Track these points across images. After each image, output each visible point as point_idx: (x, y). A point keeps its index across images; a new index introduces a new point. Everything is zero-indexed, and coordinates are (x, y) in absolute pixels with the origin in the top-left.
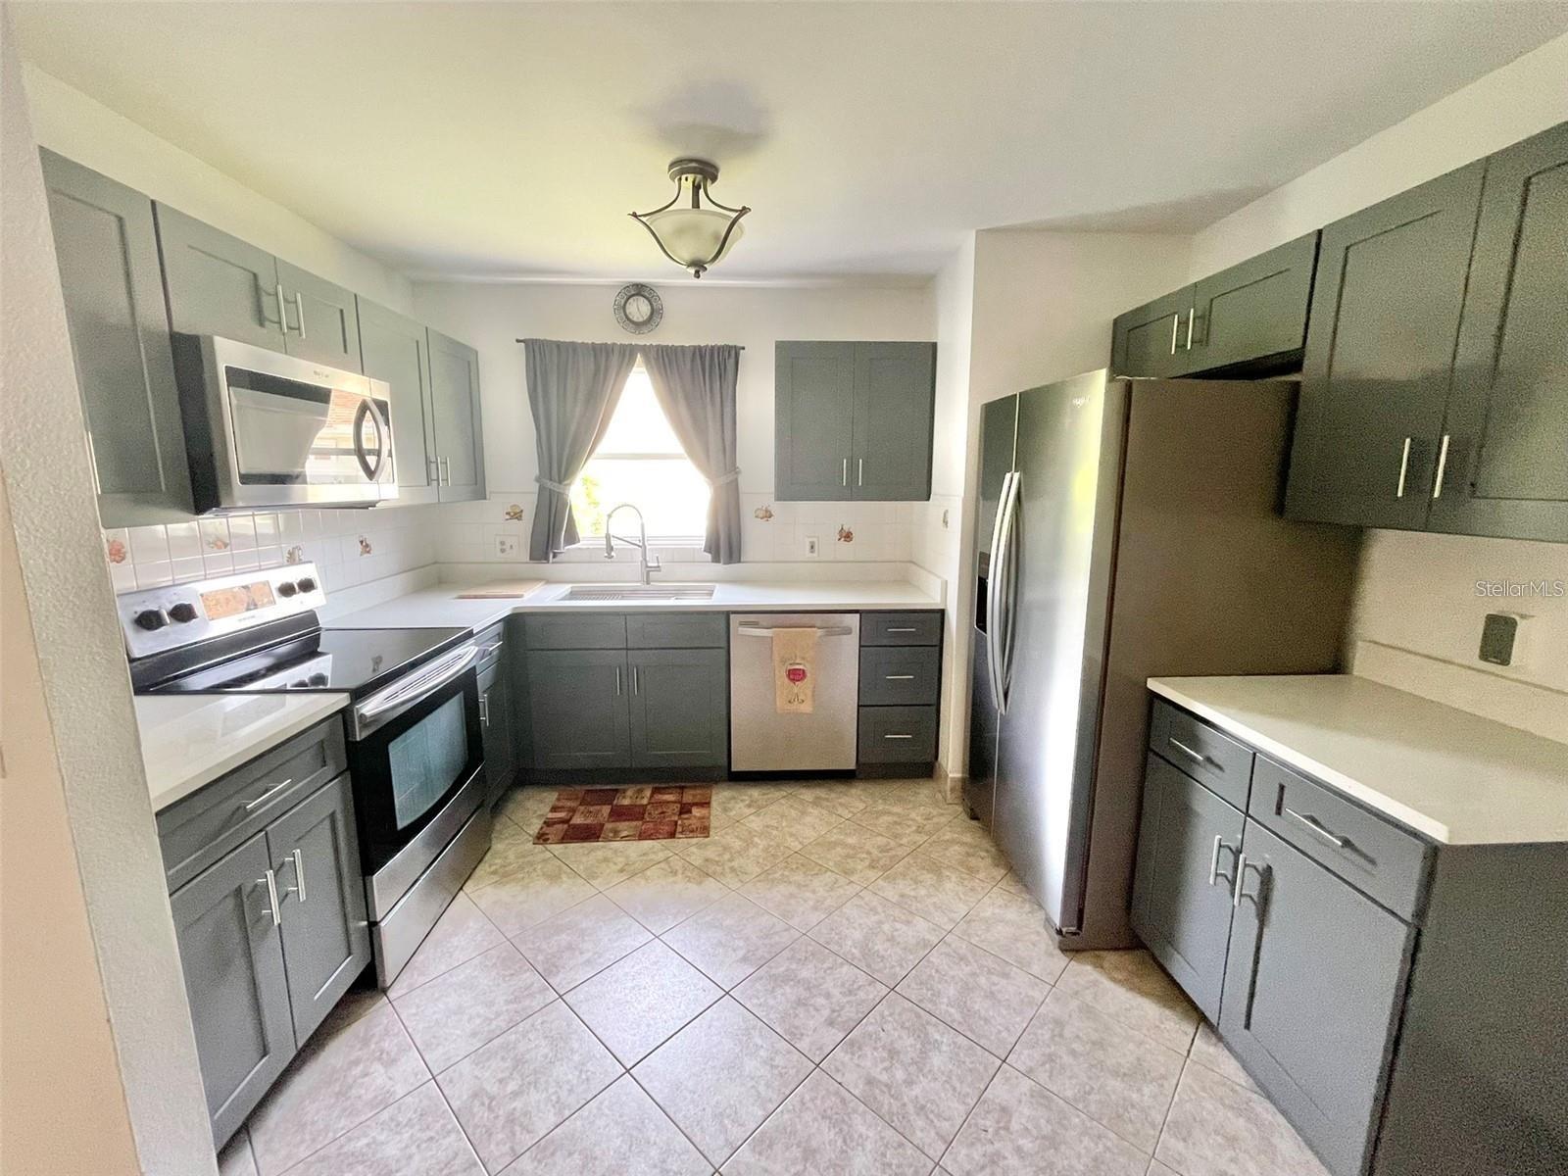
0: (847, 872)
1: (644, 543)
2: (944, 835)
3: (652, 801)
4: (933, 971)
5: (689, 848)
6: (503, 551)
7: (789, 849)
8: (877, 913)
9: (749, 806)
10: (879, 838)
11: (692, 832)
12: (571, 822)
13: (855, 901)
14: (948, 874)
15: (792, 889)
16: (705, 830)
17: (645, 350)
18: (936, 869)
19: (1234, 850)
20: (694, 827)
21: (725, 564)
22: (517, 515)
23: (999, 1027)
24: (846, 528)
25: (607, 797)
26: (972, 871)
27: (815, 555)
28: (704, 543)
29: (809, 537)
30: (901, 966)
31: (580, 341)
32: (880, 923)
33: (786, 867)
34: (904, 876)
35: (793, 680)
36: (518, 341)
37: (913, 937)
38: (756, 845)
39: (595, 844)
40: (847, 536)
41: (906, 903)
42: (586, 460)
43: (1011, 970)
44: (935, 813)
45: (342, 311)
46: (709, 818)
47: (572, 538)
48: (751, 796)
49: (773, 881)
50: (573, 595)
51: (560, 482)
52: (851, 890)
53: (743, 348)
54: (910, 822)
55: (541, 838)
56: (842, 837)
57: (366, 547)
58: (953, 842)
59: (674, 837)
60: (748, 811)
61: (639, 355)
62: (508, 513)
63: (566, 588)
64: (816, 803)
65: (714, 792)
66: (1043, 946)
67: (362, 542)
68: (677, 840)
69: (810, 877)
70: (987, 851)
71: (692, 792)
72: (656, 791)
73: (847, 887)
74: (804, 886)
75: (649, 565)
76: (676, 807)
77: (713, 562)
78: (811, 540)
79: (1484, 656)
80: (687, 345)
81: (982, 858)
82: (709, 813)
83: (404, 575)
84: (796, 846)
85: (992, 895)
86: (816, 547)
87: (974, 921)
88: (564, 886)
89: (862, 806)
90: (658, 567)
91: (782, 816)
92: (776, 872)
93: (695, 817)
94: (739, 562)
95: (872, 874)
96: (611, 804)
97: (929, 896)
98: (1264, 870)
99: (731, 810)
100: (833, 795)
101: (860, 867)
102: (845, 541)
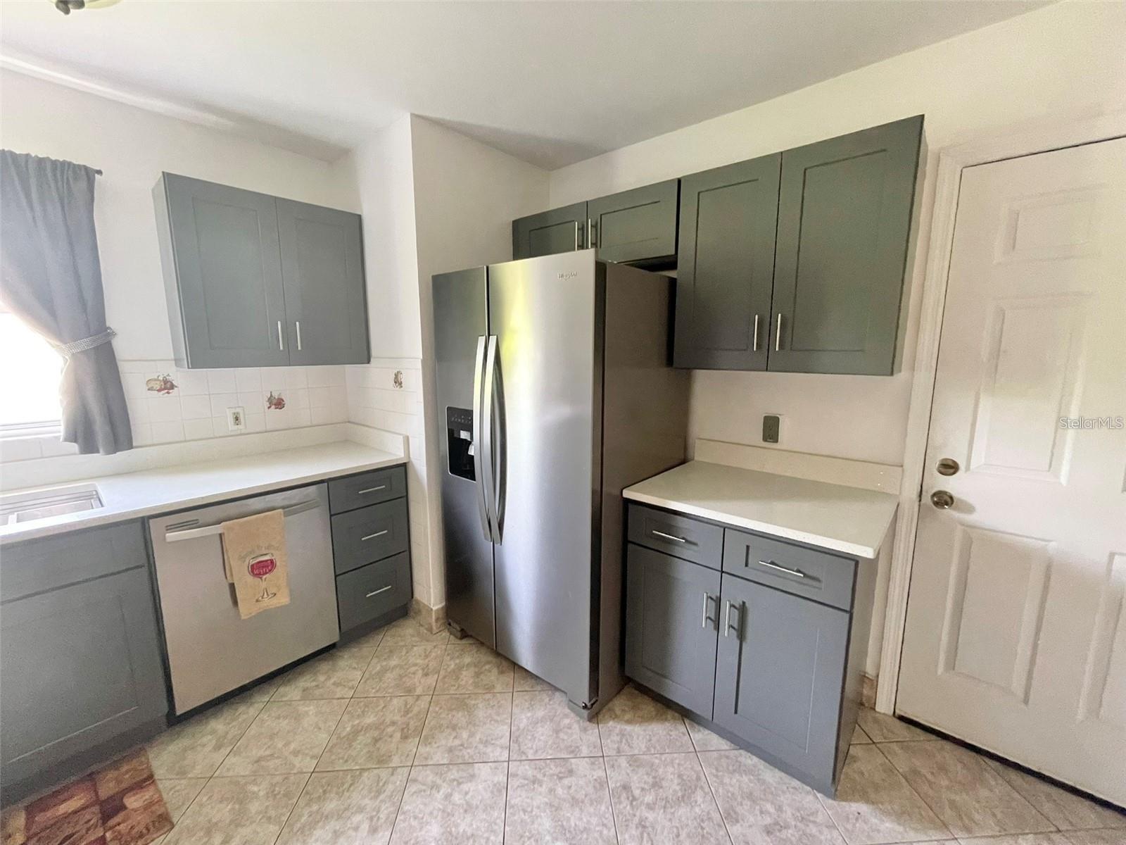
0: (382, 761)
2: (448, 666)
3: (34, 829)
4: (521, 813)
7: (302, 773)
8: (438, 788)
9: (218, 747)
10: (395, 701)
13: (413, 788)
14: (473, 702)
15: (334, 824)
16: (163, 821)
18: (461, 703)
19: (715, 598)
20: (141, 828)
21: (108, 452)
23: (597, 829)
24: (276, 395)
26: (489, 689)
27: (241, 426)
28: (62, 429)
29: (230, 409)
30: (493, 831)
32: (448, 797)
33: (311, 800)
34: (440, 727)
37: (485, 789)
38: (255, 795)
40: (279, 404)
41: (458, 757)
43: (571, 764)
46: (160, 800)
48: (214, 732)
49: (302, 829)
52: (399, 779)
53: (100, 172)
54: (413, 669)
56: (357, 722)
58: (460, 668)
60: (218, 757)
64: (307, 695)
65: (151, 756)
66: (576, 726)
69: (346, 794)
70: (488, 663)
71: (112, 774)
72: (31, 811)
73: (393, 778)
74: (346, 809)
76: (93, 815)
77: (82, 453)
78: (234, 411)
79: (765, 439)
81: (490, 671)
82: (158, 791)
84: (310, 764)
85: (517, 702)
86: (241, 417)
87: (519, 736)
89: (358, 674)
91: (271, 737)
92: (300, 816)
93: (135, 810)
94: (131, 447)
95: (411, 745)
97: (472, 735)
98: (740, 606)
99: (193, 767)
100: (322, 678)
101: (393, 746)
102: (276, 408)
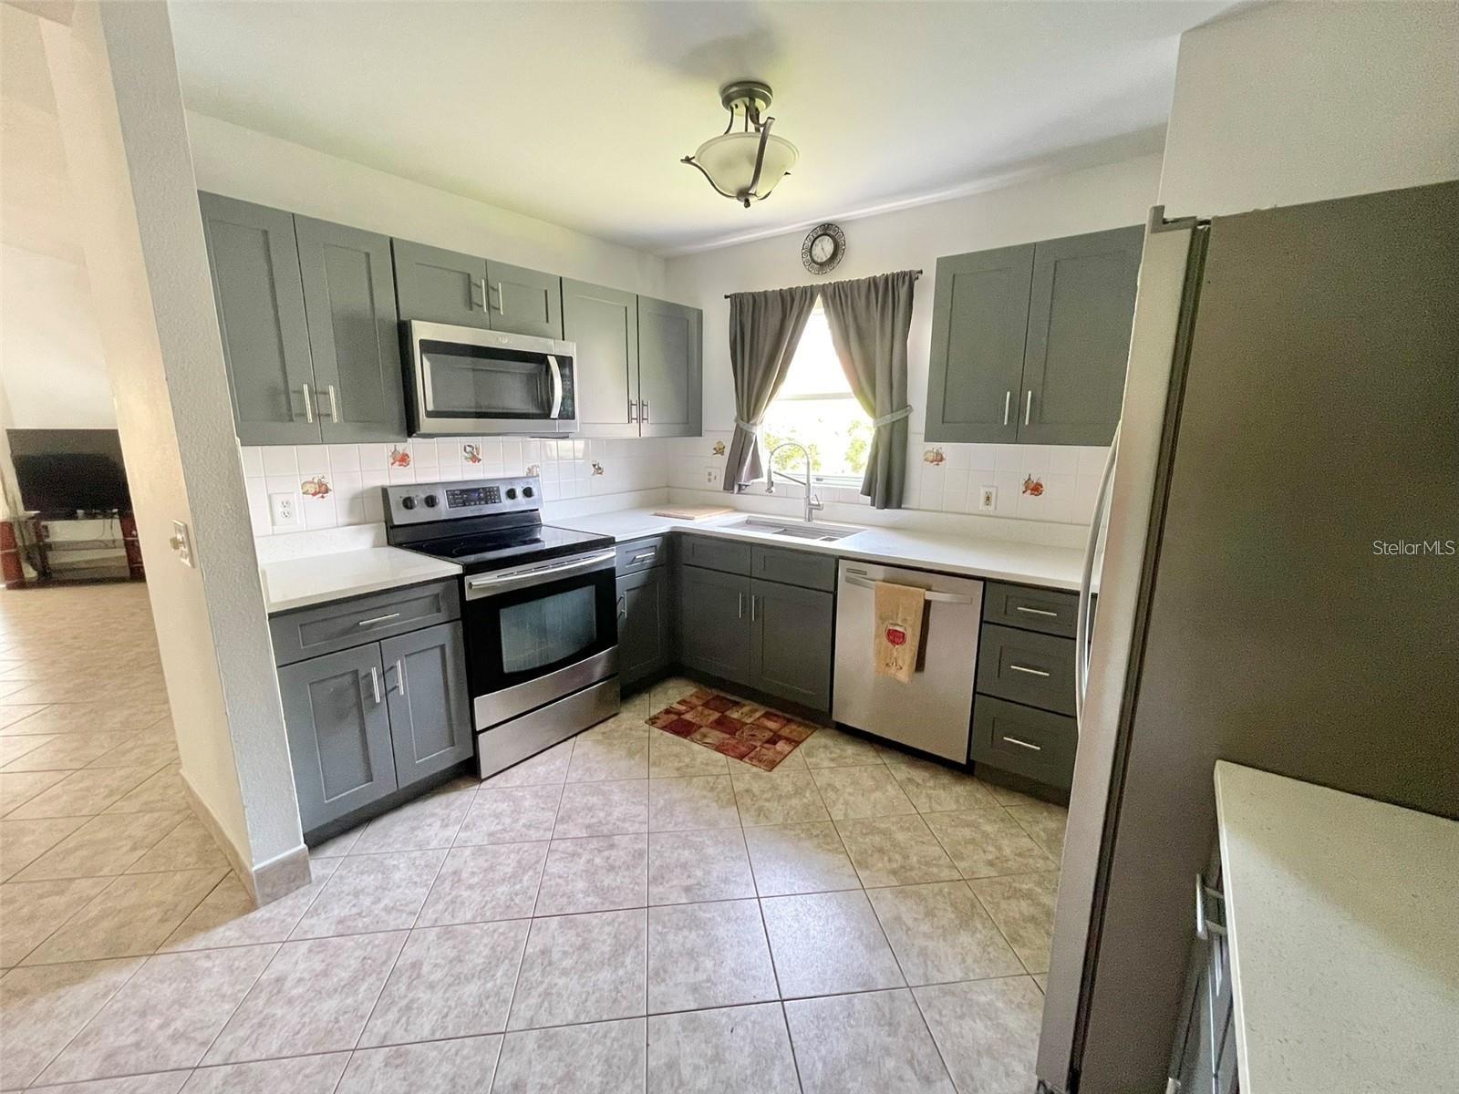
1: (808, 481)
3: (755, 722)
5: (746, 774)
6: (709, 480)
7: (830, 815)
9: (833, 760)
10: (935, 849)
11: (759, 760)
12: (682, 717)
16: (772, 765)
17: (823, 289)
20: (767, 758)
21: (878, 508)
22: (720, 451)
24: (1034, 479)
25: (722, 705)
27: (991, 508)
28: (861, 484)
29: (984, 486)
31: (771, 290)
35: (893, 642)
36: (726, 297)
38: (802, 798)
39: (682, 739)
40: (1036, 489)
42: (769, 401)
44: (1037, 852)
45: (546, 291)
46: (786, 755)
47: (755, 471)
50: (749, 523)
51: (748, 422)
53: (921, 272)
54: (993, 849)
55: (653, 721)
57: (598, 470)
59: (741, 760)
60: (827, 764)
61: (819, 296)
62: (715, 449)
63: (742, 517)
65: (814, 735)
66: (1018, 1086)
67: (594, 466)
68: (742, 763)
71: (794, 727)
72: (766, 715)
75: (812, 502)
76: (769, 735)
78: (987, 490)
80: (863, 278)
82: (791, 752)
83: (628, 494)
84: (839, 815)
86: (993, 499)
88: (633, 762)
90: (819, 505)
93: (776, 750)
94: (899, 507)
96: (723, 713)
99: (813, 757)
102: (1032, 494)
